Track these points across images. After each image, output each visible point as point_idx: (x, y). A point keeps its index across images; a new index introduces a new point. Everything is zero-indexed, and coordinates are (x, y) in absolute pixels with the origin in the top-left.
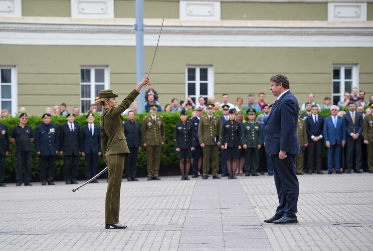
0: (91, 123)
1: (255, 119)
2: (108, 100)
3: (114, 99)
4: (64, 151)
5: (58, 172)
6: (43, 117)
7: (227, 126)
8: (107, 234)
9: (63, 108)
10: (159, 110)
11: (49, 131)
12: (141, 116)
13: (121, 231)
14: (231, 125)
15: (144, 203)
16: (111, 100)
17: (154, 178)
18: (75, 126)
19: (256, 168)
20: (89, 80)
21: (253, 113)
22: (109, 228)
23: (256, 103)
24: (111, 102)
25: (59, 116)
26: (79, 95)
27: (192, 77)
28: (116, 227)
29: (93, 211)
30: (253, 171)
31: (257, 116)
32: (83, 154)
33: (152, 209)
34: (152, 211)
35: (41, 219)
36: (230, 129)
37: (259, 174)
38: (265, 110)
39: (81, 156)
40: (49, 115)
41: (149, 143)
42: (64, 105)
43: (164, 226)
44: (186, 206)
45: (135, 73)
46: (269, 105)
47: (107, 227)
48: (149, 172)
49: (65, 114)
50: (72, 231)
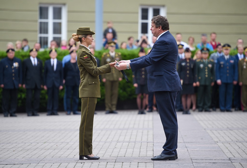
0: (54, 59)
1: (208, 58)
2: (85, 37)
3: (91, 37)
4: (27, 84)
5: (19, 105)
6: (8, 51)
7: (183, 64)
8: (82, 165)
9: (24, 43)
10: (117, 47)
11: (12, 65)
12: (100, 53)
13: (95, 162)
14: (187, 63)
15: (109, 136)
16: (88, 37)
17: (111, 112)
18: (38, 61)
19: (209, 104)
20: (47, 18)
21: (207, 52)
22: (83, 159)
23: (208, 43)
24: (89, 39)
25: (21, 51)
26: (36, 31)
27: (145, 16)
28: (89, 159)
29: (62, 143)
30: (205, 107)
31: (210, 55)
32: (45, 88)
33: (118, 142)
34: (118, 144)
35: (14, 149)
36: (186, 66)
37: (211, 110)
38: (218, 49)
39: (43, 89)
40: (13, 50)
41: (108, 78)
42: (25, 40)
43: (135, 158)
44: (150, 139)
45: (94, 12)
46: (222, 44)
47: (81, 158)
48: (107, 106)
49: (26, 49)
50: (47, 161)
